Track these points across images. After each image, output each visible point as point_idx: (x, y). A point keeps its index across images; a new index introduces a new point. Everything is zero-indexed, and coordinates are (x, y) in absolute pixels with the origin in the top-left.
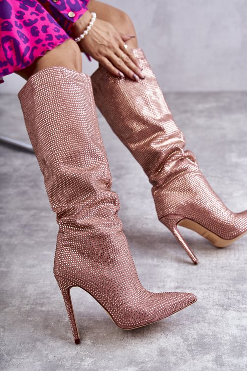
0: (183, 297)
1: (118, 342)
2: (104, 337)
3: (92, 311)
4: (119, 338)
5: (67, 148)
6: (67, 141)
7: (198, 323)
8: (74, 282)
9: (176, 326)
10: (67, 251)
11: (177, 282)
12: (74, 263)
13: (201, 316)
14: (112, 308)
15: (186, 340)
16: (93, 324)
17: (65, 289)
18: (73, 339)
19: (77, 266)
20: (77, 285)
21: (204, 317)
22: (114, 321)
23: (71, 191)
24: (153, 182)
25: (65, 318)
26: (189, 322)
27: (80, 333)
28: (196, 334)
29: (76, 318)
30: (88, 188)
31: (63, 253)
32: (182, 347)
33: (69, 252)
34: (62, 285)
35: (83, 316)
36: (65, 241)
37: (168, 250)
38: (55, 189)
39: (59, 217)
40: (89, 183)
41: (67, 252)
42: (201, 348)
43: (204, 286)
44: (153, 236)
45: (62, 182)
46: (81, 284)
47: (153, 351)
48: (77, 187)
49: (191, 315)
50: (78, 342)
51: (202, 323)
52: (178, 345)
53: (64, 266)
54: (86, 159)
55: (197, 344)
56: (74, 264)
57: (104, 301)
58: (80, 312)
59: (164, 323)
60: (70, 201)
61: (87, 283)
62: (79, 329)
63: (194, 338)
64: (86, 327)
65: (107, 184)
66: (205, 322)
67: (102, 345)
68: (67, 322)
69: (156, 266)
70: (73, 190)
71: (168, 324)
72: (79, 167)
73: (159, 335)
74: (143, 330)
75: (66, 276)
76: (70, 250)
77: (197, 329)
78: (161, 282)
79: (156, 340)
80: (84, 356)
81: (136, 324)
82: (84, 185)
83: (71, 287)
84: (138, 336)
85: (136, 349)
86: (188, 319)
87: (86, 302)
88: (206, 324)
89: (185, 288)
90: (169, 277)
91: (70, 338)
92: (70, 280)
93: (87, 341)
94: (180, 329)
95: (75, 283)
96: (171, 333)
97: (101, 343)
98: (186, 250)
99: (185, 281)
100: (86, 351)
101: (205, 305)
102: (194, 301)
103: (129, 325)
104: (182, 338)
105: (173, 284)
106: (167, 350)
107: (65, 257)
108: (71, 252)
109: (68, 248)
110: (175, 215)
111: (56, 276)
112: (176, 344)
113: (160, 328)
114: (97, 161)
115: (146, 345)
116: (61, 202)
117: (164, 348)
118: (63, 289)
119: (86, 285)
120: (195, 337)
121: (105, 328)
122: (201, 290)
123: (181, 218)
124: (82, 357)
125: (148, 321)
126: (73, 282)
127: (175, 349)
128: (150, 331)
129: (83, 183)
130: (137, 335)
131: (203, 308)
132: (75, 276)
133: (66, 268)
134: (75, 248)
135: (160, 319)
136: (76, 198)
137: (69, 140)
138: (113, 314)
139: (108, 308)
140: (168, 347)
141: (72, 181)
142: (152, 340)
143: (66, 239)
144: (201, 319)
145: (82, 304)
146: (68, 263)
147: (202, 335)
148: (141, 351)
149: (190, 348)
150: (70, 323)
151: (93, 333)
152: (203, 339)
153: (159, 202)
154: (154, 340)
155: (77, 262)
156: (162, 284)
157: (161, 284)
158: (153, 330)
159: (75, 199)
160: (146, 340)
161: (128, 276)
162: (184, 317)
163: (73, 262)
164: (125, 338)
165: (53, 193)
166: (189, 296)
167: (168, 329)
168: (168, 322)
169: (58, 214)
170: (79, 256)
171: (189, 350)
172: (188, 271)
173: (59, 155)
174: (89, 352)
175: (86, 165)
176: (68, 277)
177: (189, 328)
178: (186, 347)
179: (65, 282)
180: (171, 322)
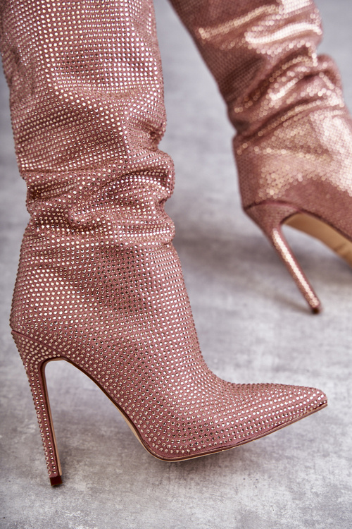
0: (297, 395)
1: (148, 491)
2: (117, 476)
3: (90, 411)
4: (151, 480)
5: (74, 34)
6: (76, 15)
7: (325, 456)
8: (56, 350)
9: (278, 460)
10: (42, 278)
11: (279, 356)
12: (58, 306)
13: (332, 440)
14: (140, 411)
15: (299, 495)
16: (93, 443)
17: (34, 364)
18: (47, 477)
19: (64, 314)
20: (62, 357)
21: (337, 444)
22: (143, 441)
23: (70, 138)
24: (237, 123)
25: (27, 425)
26: (305, 454)
27: (63, 464)
28: (320, 482)
29: (54, 424)
30: (111, 140)
31: (34, 283)
32: (290, 512)
33: (48, 281)
34: (28, 354)
35: (69, 422)
36: (40, 255)
37: (258, 277)
38: (32, 127)
39: (35, 194)
40: (117, 127)
41: (43, 282)
42: (332, 517)
43: (338, 370)
44: (225, 244)
45: (52, 114)
46: (71, 355)
47: (225, 517)
48: (86, 133)
49: (310, 436)
50: (57, 482)
51: (334, 458)
52: (282, 507)
53: (34, 313)
54: (117, 67)
55: (322, 507)
56: (58, 310)
57: (122, 396)
58: (63, 411)
59: (249, 450)
60: (62, 161)
61: (85, 354)
62: (62, 452)
63: (316, 493)
64: (77, 449)
65: (152, 134)
66: (340, 457)
67: (111, 496)
68: (34, 435)
69: (233, 314)
70: (75, 137)
71: (259, 455)
72: (97, 84)
73: (238, 479)
74: (204, 466)
75: (39, 336)
76: (50, 277)
77: (323, 471)
78: (242, 352)
79: (232, 492)
80: (71, 519)
81: (192, 451)
82: (104, 132)
83: (49, 360)
84: (192, 479)
85: (188, 511)
86: (303, 445)
87: (77, 388)
88: (343, 462)
89: (296, 372)
90: (259, 341)
91: (41, 475)
92: (46, 345)
93: (78, 483)
94: (285, 468)
95: (57, 353)
96: (266, 477)
97: (110, 492)
98: (296, 280)
99: (295, 355)
100: (75, 509)
101: (341, 416)
102: (322, 405)
103: (175, 453)
104: (291, 489)
105: (269, 361)
106: (257, 517)
107: (39, 292)
108: (53, 281)
109: (46, 273)
110: (281, 202)
111: (16, 334)
112: (277, 503)
113: (240, 463)
114: (139, 76)
115: (211, 503)
116: (43, 159)
117: (250, 512)
118: (29, 363)
119: (83, 359)
120: (320, 490)
121: (120, 455)
122: (330, 377)
123: (291, 210)
124: (67, 523)
125: (218, 444)
126: (53, 350)
127: (274, 518)
128: (218, 470)
129: (102, 127)
130: (191, 476)
131: (335, 421)
132: (58, 335)
133: (39, 317)
134: (62, 272)
135: (245, 441)
136: (79, 156)
137: (81, 14)
138: (142, 425)
139: (131, 412)
140: (260, 511)
141: (77, 115)
142: (223, 490)
143: (43, 251)
144: (331, 448)
145: (67, 392)
146: (45, 306)
147: (335, 486)
148: (200, 516)
149: (308, 517)
150: (40, 438)
151: (92, 465)
152: (337, 497)
153: (248, 171)
154: (228, 491)
155: (65, 304)
156: (245, 357)
157: (242, 358)
158: (226, 466)
159: (75, 158)
160: (210, 490)
161: (178, 343)
162: (294, 441)
163: (55, 305)
164: (165, 482)
165: (28, 134)
166: (311, 395)
167: (258, 466)
168: (258, 451)
169: (33, 187)
170: (71, 290)
171: (306, 522)
172: (303, 332)
173: (53, 48)
174: (82, 511)
175: (114, 82)
176: (44, 338)
177: (306, 467)
178: (298, 513)
179: (34, 349)
180: (264, 450)
